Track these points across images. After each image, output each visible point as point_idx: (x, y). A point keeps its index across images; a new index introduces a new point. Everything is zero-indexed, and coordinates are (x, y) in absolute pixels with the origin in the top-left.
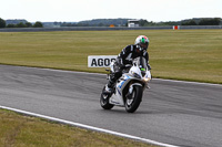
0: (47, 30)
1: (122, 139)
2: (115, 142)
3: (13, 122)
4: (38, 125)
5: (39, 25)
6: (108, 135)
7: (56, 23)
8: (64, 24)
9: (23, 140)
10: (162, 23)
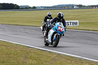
0: (38, 10)
1: (74, 58)
2: (71, 59)
3: (26, 51)
4: (36, 52)
5: (34, 8)
6: (68, 56)
7: (42, 7)
8: (45, 7)
9: (31, 58)
10: (89, 6)
